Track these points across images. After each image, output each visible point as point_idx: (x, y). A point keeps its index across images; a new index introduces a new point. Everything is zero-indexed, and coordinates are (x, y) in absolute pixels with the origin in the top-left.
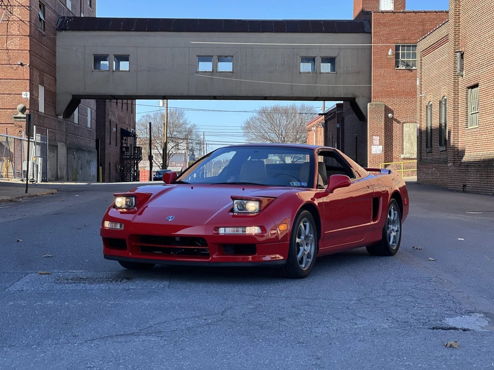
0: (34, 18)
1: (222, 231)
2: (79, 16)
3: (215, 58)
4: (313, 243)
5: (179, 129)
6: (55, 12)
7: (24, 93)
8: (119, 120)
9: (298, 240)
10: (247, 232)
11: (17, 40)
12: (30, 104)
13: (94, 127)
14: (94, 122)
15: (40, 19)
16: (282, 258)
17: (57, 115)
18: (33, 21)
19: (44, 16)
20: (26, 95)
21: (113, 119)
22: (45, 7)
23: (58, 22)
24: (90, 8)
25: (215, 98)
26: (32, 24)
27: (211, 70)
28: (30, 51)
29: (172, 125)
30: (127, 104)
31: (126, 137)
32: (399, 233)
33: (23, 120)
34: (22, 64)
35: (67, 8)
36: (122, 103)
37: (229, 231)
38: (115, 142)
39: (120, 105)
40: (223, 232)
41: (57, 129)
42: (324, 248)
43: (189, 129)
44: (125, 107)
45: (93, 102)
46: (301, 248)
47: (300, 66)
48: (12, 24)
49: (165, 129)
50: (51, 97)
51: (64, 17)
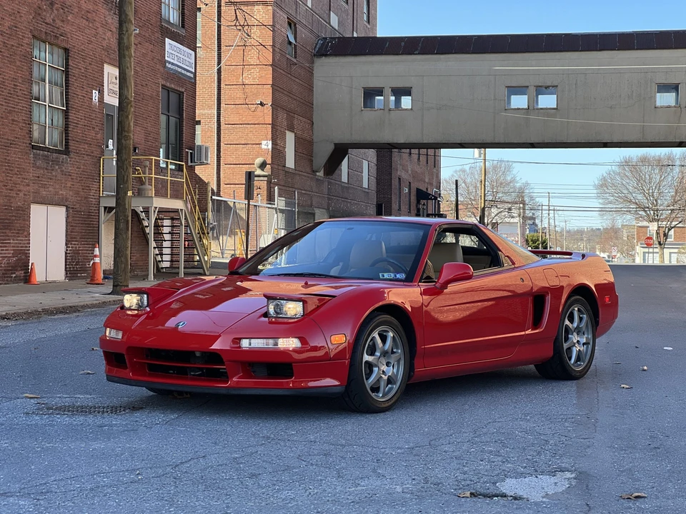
0: (279, 40)
1: (245, 344)
2: (351, 36)
3: (532, 90)
4: (402, 362)
5: (505, 188)
6: (311, 31)
7: (264, 142)
8: (413, 177)
9: (367, 358)
10: (279, 346)
11: (256, 72)
12: (272, 157)
13: (374, 187)
14: (374, 180)
15: (290, 43)
16: (337, 383)
17: (313, 171)
18: (278, 45)
19: (295, 38)
20: (267, 145)
21: (404, 175)
22: (297, 26)
23: (317, 44)
24: (367, 24)
25: (532, 146)
26: (276, 49)
27: (526, 107)
28: (273, 85)
29: (495, 184)
30: (427, 155)
31: (425, 201)
32: (590, 346)
33: (262, 178)
34: (262, 104)
35: (331, 26)
36: (419, 154)
37: (258, 343)
38: (407, 207)
39: (415, 157)
40: (247, 346)
41: (314, 189)
42: (424, 369)
43: (521, 188)
44: (423, 158)
45: (372, 153)
46: (376, 369)
47: (655, 97)
48: (250, 51)
49: (483, 189)
50: (305, 148)
51: (326, 38)
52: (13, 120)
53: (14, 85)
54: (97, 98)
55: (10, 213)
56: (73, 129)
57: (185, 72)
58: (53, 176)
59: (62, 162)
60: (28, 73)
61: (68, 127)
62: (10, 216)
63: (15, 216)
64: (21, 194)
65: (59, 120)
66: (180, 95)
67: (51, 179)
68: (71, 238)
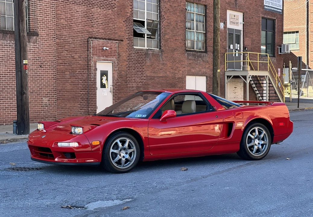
40: (60, 145)
52: (176, 39)
53: (176, 24)
54: (223, 26)
55: (175, 80)
56: (209, 41)
57: (277, 10)
58: (198, 63)
59: (203, 56)
60: (184, 18)
61: (206, 41)
62: (175, 82)
63: (178, 82)
64: (181, 72)
65: (201, 38)
66: (274, 21)
67: (197, 64)
68: (209, 90)
